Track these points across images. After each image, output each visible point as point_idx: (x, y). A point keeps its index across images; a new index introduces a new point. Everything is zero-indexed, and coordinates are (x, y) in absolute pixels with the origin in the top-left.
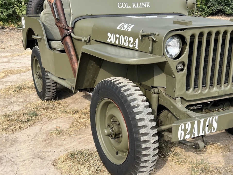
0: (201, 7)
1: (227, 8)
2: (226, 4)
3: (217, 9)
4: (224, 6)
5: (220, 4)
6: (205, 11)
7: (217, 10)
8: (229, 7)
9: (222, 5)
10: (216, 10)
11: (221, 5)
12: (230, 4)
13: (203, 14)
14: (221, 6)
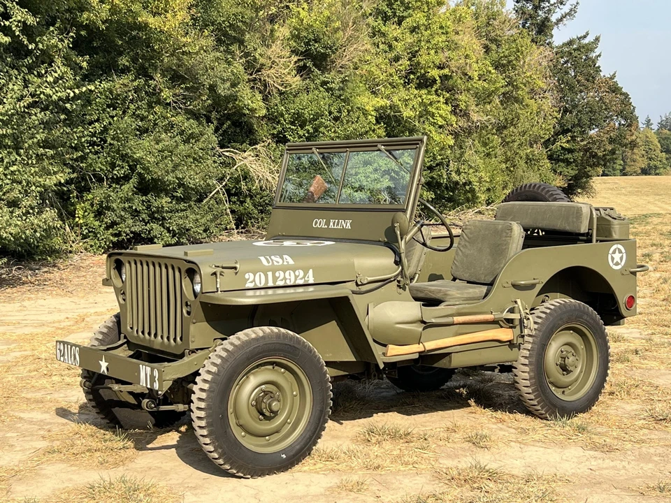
0: (86, 225)
1: (156, 228)
2: (153, 218)
3: (132, 232)
4: (148, 222)
5: (137, 216)
6: (98, 235)
7: (132, 235)
8: (162, 225)
9: (143, 220)
10: (127, 235)
11: (141, 219)
12: (164, 219)
13: (91, 246)
14: (141, 221)
